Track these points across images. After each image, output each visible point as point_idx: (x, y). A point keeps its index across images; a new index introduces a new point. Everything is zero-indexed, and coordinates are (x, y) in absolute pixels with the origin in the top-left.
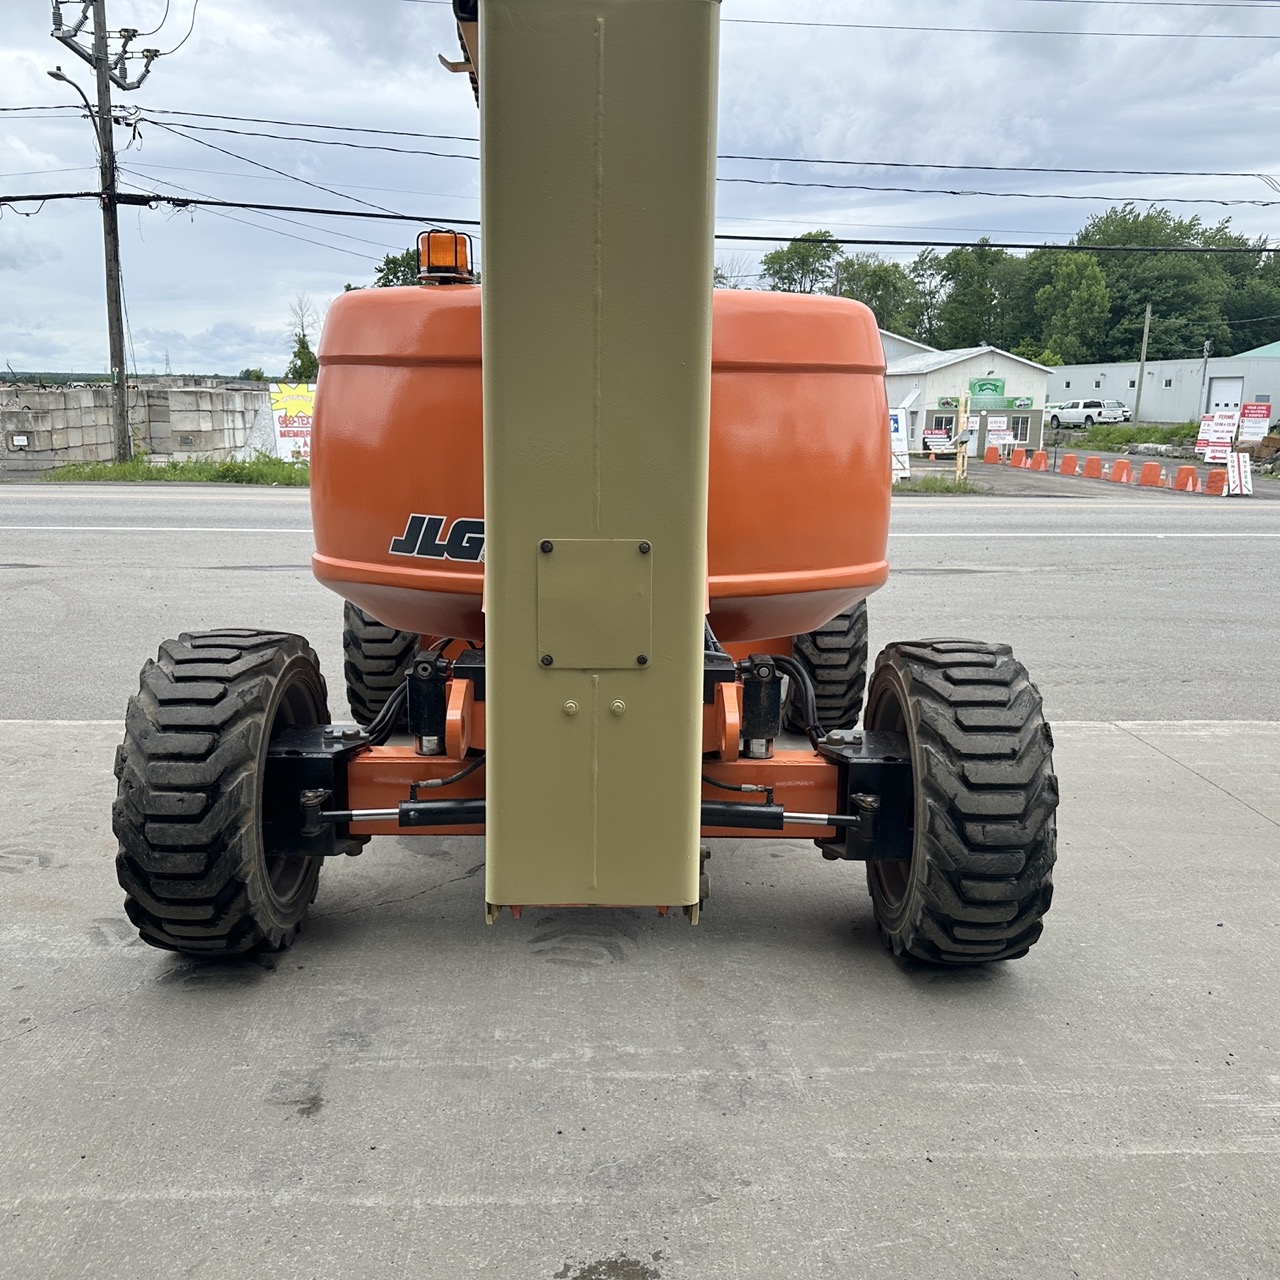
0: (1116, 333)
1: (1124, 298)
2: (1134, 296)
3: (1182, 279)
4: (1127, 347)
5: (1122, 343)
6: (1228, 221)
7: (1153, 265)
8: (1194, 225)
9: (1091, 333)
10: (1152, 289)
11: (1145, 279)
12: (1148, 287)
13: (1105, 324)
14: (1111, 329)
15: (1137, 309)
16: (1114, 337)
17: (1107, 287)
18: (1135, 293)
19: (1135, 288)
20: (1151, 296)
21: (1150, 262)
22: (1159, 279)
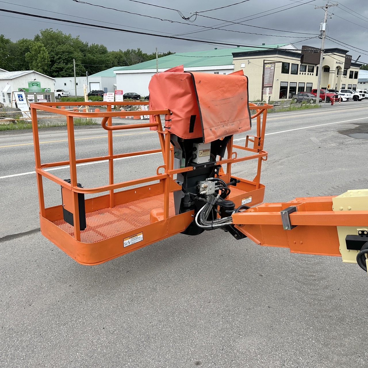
0: (53, 68)
1: (54, 57)
2: (56, 57)
3: (70, 53)
4: (57, 73)
5: (56, 71)
6: (79, 36)
7: (61, 48)
8: (70, 37)
9: (46, 68)
10: (62, 55)
11: (59, 52)
12: (60, 55)
13: (49, 65)
14: (51, 67)
15: (58, 61)
16: (53, 70)
17: (48, 54)
18: (57, 56)
19: (56, 54)
20: (62, 57)
21: (59, 47)
22: (63, 52)
